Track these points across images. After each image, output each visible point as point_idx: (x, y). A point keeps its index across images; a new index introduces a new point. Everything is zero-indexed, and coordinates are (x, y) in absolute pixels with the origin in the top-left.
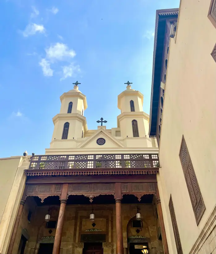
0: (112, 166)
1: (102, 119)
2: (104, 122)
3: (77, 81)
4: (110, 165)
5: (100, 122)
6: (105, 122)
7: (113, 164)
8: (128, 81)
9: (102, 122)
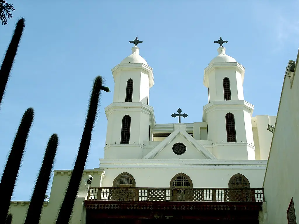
0: (197, 199)
1: (180, 111)
2: (182, 115)
3: (137, 38)
4: (195, 197)
5: (177, 115)
6: (185, 116)
7: (200, 195)
8: (221, 38)
9: (180, 116)
